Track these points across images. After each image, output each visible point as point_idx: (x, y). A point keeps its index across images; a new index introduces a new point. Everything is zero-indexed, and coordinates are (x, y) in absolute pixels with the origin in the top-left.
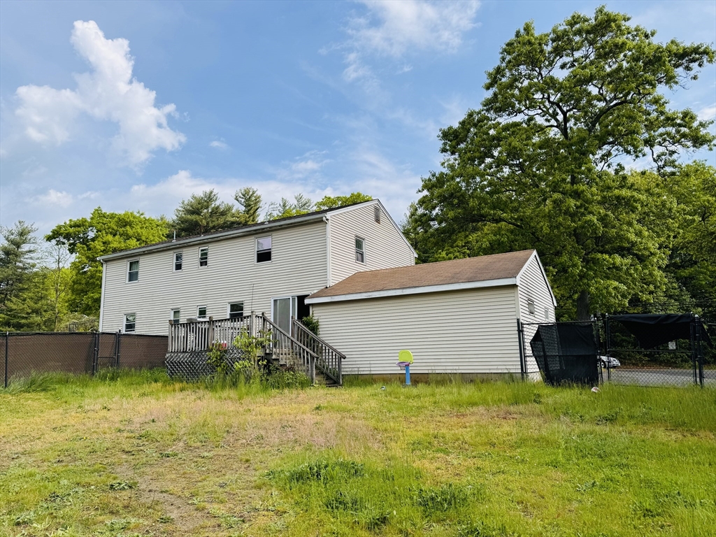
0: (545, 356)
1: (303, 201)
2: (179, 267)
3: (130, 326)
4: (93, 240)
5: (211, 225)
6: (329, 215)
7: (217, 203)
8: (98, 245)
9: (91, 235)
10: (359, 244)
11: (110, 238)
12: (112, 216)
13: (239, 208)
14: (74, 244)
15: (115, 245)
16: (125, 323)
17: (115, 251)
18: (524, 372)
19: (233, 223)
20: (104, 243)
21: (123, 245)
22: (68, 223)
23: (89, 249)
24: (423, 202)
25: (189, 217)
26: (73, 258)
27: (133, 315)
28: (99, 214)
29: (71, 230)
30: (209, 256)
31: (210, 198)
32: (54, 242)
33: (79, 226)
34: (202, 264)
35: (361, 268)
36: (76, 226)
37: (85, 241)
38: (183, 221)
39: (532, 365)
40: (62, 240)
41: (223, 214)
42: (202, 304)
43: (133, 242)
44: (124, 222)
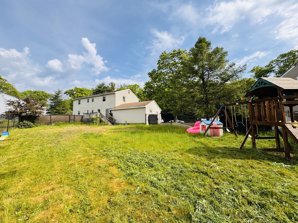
0: (149, 120)
1: (125, 85)
2: (88, 102)
3: (79, 114)
4: (75, 94)
5: (103, 91)
6: (116, 92)
7: (105, 85)
8: (76, 95)
9: (74, 93)
10: (124, 98)
11: (78, 94)
12: (79, 89)
13: (110, 86)
14: (71, 95)
15: (80, 95)
16: (78, 113)
17: (80, 97)
18: (146, 123)
19: (108, 90)
20: (77, 95)
21: (81, 96)
22: (69, 90)
23: (74, 96)
24: (144, 88)
25: (98, 89)
26: (70, 98)
27: (79, 111)
28: (76, 88)
29: (70, 92)
30: (94, 100)
31: (103, 84)
32: (66, 94)
33: (72, 91)
34: (93, 101)
35: (124, 103)
36: (71, 91)
37: (73, 94)
38: (97, 89)
39: (147, 122)
40: (68, 94)
41: (106, 88)
42: (93, 109)
43: (84, 95)
44: (82, 90)
